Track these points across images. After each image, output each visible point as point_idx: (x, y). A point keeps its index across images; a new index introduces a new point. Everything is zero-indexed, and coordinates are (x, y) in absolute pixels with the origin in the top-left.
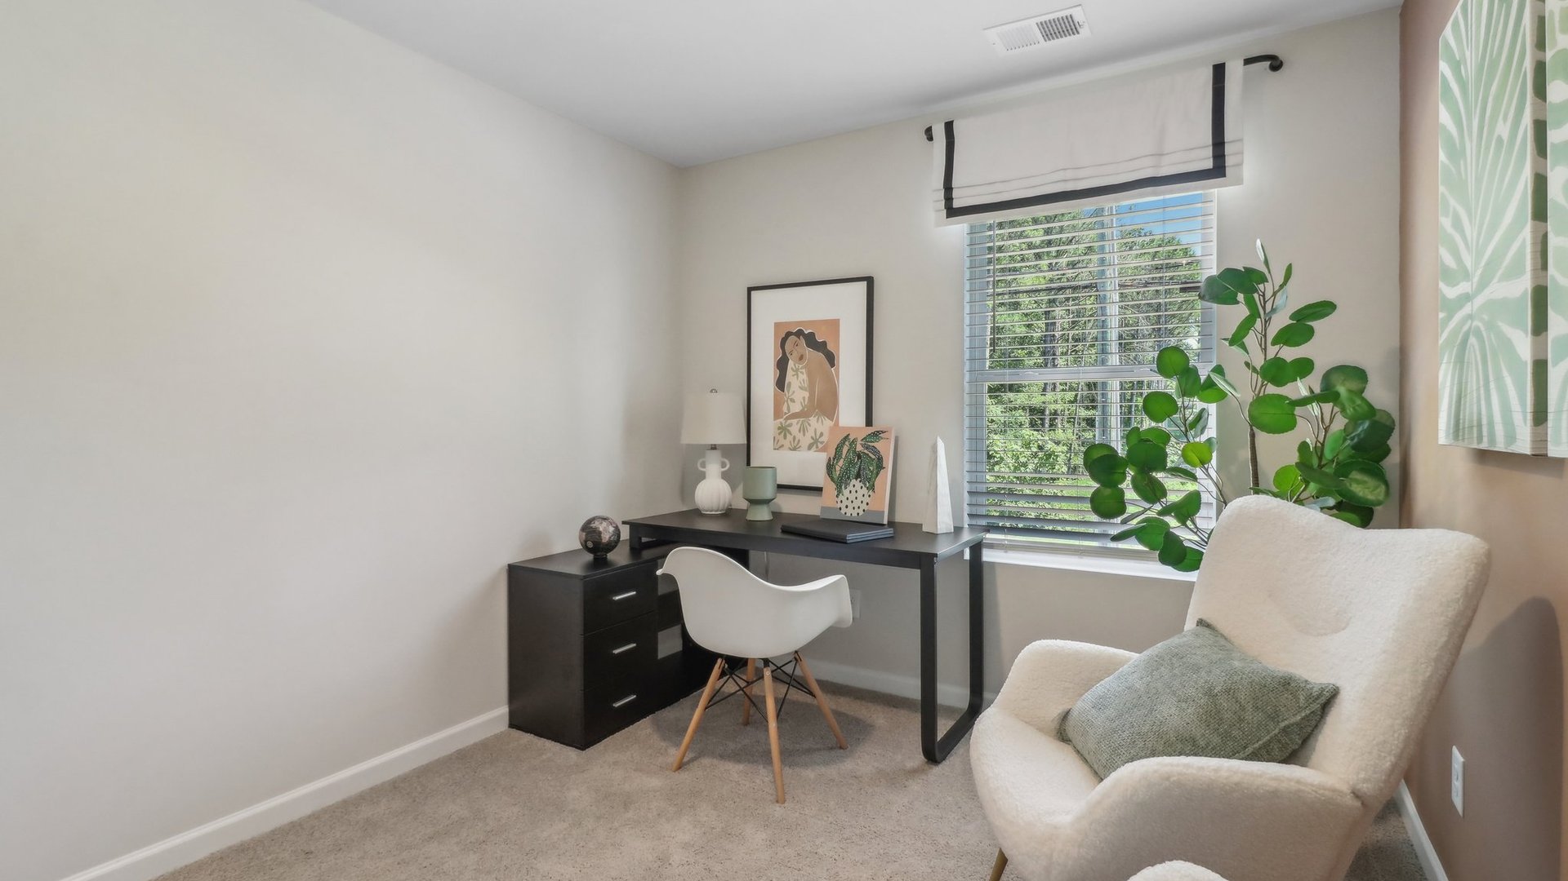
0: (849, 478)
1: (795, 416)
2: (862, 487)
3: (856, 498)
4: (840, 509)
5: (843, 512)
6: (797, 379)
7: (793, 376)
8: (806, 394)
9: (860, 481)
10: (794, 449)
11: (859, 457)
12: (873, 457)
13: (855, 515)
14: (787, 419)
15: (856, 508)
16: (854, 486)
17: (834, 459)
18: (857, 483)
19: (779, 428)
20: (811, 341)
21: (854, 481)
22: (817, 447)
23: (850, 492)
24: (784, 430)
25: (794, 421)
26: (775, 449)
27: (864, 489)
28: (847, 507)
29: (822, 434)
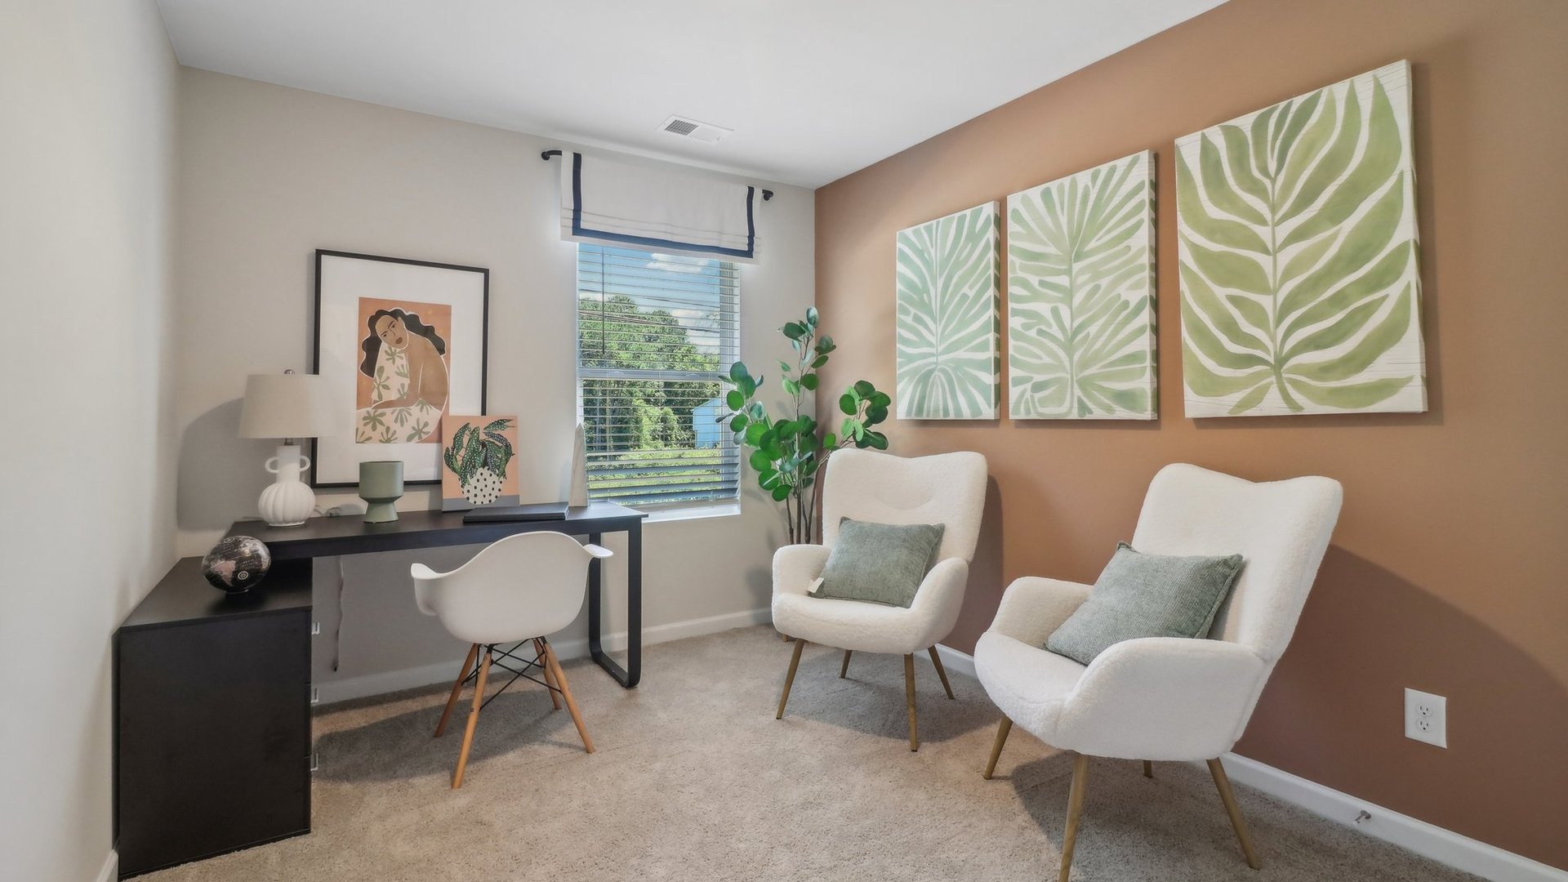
0: (474, 467)
1: (389, 404)
2: (491, 475)
3: (486, 486)
4: (468, 498)
5: (472, 501)
6: (394, 367)
7: (388, 360)
8: (407, 381)
9: (488, 469)
10: (388, 441)
11: (484, 445)
12: (500, 445)
13: (486, 502)
14: (377, 407)
15: (487, 496)
16: (482, 474)
17: (453, 449)
18: (486, 472)
19: (364, 419)
20: (413, 323)
21: (480, 470)
22: (420, 438)
23: (478, 481)
24: (373, 421)
25: (388, 411)
26: (357, 443)
27: (495, 477)
28: (476, 496)
29: (426, 424)
